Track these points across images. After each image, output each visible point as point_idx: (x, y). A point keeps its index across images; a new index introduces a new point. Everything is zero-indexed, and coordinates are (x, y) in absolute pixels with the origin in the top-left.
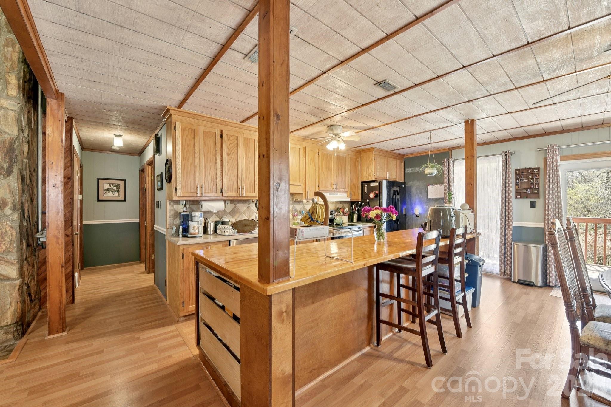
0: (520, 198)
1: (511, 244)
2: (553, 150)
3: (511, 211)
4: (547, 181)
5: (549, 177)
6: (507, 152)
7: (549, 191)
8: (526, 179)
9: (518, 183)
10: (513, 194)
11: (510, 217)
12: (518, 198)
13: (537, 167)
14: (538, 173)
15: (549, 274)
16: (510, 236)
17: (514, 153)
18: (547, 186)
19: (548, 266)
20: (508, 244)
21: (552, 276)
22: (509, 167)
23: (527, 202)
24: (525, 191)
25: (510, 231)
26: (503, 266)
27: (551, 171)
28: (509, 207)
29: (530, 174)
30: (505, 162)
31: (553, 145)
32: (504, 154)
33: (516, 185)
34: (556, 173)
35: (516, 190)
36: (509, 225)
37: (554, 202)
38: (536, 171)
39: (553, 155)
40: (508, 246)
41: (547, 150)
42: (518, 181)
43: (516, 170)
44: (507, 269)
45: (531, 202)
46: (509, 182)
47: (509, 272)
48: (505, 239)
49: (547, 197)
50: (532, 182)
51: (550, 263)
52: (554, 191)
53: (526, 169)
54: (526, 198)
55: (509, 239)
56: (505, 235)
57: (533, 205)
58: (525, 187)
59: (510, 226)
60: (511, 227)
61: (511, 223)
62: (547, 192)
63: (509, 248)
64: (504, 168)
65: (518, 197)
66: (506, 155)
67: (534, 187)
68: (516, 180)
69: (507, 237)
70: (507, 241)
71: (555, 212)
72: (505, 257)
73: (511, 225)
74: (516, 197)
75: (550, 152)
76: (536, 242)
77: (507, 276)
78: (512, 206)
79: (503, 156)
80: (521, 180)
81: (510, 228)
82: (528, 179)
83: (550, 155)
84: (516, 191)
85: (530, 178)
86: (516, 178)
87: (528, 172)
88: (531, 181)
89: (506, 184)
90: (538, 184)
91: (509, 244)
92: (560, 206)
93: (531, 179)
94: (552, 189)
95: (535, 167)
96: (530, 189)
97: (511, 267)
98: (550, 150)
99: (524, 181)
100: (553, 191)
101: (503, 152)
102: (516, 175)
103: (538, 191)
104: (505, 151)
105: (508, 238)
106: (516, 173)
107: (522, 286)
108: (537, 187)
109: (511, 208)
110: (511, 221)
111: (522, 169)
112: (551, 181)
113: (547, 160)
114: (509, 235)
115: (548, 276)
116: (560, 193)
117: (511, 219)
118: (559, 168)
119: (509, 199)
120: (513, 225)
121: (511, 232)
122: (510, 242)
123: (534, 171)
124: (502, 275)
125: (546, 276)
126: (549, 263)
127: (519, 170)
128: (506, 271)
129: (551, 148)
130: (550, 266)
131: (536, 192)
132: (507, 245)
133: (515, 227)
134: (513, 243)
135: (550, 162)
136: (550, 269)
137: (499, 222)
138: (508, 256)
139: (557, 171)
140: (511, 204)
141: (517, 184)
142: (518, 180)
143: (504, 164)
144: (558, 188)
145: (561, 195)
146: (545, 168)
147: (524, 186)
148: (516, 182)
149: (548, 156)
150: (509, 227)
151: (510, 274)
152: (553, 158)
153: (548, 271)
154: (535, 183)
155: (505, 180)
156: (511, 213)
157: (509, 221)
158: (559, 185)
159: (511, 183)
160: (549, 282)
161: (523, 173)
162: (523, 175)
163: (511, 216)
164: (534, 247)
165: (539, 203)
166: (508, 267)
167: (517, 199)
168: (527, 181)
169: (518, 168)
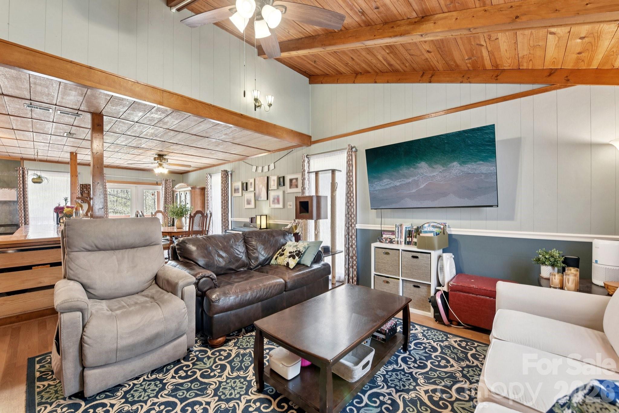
0: (83, 203)
8: (87, 191)
17: (80, 174)
42: (81, 192)
43: (80, 185)
74: (81, 202)
99: (86, 192)
102: (81, 188)
118: (107, 187)
141: (81, 194)
159: (78, 192)
161: (84, 187)
168: (87, 192)
169: (81, 183)
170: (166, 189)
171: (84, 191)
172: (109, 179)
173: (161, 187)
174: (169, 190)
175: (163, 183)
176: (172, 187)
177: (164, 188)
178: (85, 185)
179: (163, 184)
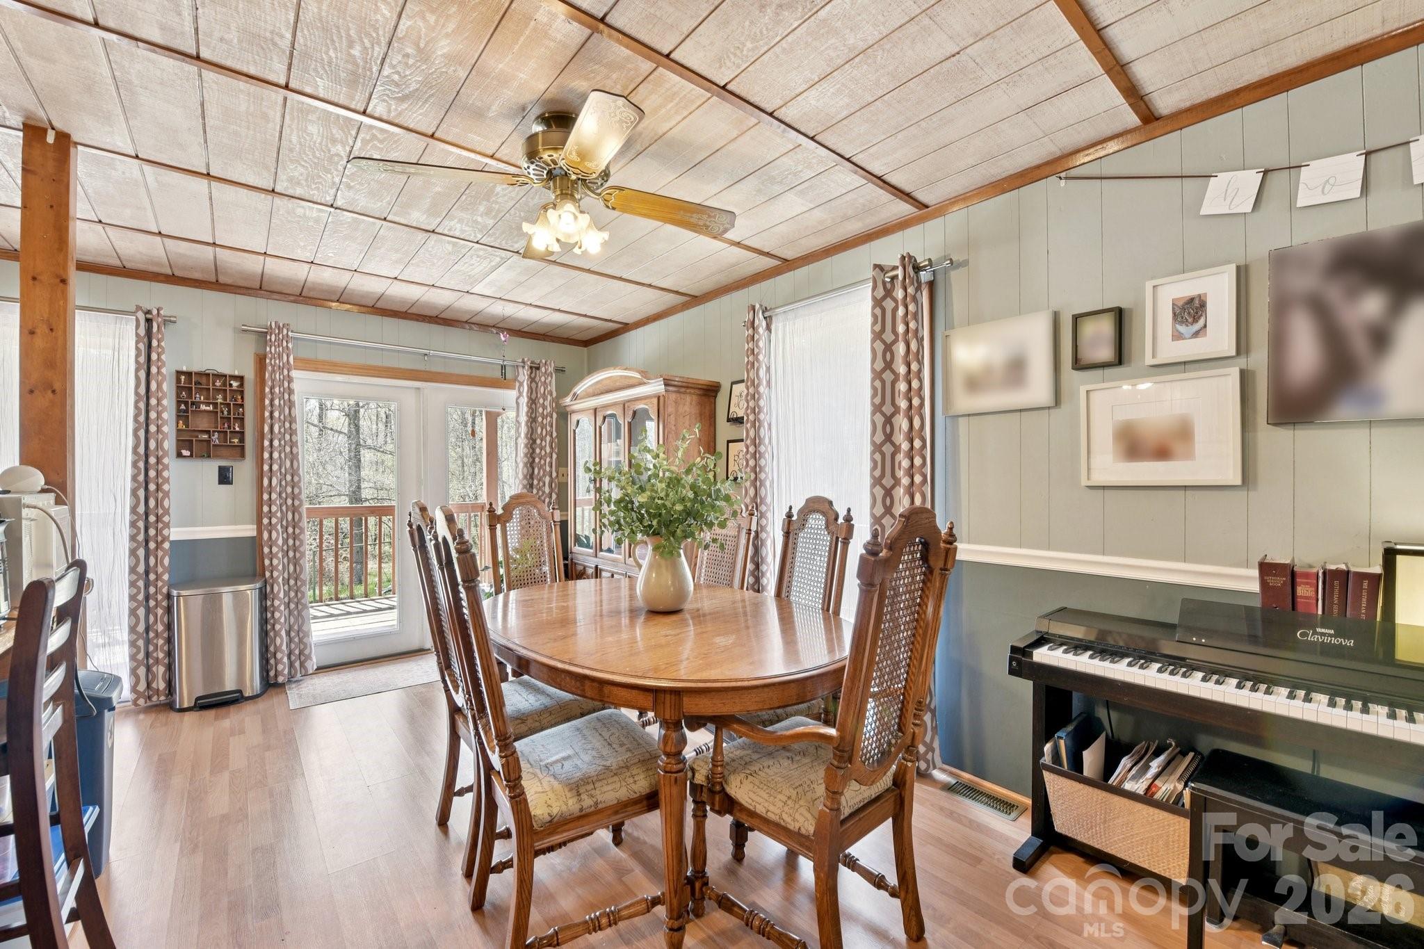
0: (191, 456)
1: (169, 596)
2: (281, 336)
3: (167, 494)
4: (267, 414)
5: (272, 404)
6: (155, 312)
7: (271, 441)
8: (208, 404)
9: (186, 411)
10: (169, 444)
11: (163, 515)
12: (185, 456)
13: (236, 373)
14: (242, 393)
15: (275, 654)
16: (163, 574)
17: (175, 322)
18: (266, 429)
19: (272, 634)
20: (156, 600)
21: (282, 658)
22: (159, 359)
23: (210, 468)
24: (205, 436)
25: (163, 558)
26: (142, 671)
27: (277, 390)
28: (157, 485)
29: (218, 391)
30: (146, 340)
31: (281, 326)
32: (141, 316)
33: (179, 417)
34: (286, 396)
35: (179, 431)
36: (160, 539)
37: (283, 470)
38: (235, 384)
39: (281, 349)
40: (156, 606)
41: (267, 333)
42: (183, 407)
43: (179, 373)
44: (155, 676)
45: (220, 468)
46: (158, 404)
47: (162, 685)
48: (147, 587)
49: (266, 455)
50: (226, 413)
51: (278, 627)
52: (283, 442)
53: (209, 374)
54: (209, 456)
55: (160, 584)
56: (147, 573)
57: (225, 477)
58: (206, 425)
59: (162, 542)
60: (166, 545)
61: (165, 532)
62: (266, 443)
63: (160, 612)
64: (142, 359)
65: (186, 453)
66: (149, 321)
67: (229, 427)
68: (179, 403)
69: (152, 577)
70: (152, 590)
71: (284, 495)
72: (148, 642)
73: (165, 539)
74: (179, 455)
75: (273, 339)
76: (234, 578)
77: (155, 699)
78: (167, 480)
79: (137, 320)
80: (193, 403)
81: (163, 549)
82: (215, 405)
83: (273, 348)
84: (178, 436)
85: (219, 401)
86: (178, 396)
87: (214, 385)
88: (222, 412)
89: (147, 412)
90: (241, 420)
91: (160, 597)
92: (296, 479)
93: (221, 403)
94: (280, 436)
95: (232, 373)
96: (218, 432)
97: (170, 668)
98: (273, 336)
99: (203, 407)
100: (280, 441)
101: (139, 308)
102: (179, 389)
103: (242, 440)
104: (147, 306)
105: (157, 580)
106: (178, 380)
107: (211, 714)
108: (237, 429)
109: (166, 487)
110: (167, 525)
111: (195, 373)
112: (276, 414)
113: (268, 361)
114: (160, 570)
115: (272, 661)
116: (297, 447)
117: (166, 519)
118: (295, 386)
119: (158, 458)
120: (172, 538)
121: (166, 561)
122: (165, 590)
123: (231, 385)
124: (141, 702)
125: (267, 661)
126: (274, 625)
127: (189, 374)
128: (154, 685)
129: (277, 331)
130: (277, 634)
131: (236, 441)
132: (152, 603)
133: (176, 544)
134: (175, 593)
135: (273, 367)
136: (278, 641)
137: (126, 532)
138: (157, 635)
139: (291, 392)
140: (165, 474)
141: (182, 415)
142: (186, 403)
143: (141, 346)
144: (291, 436)
145: (298, 453)
146: (261, 381)
147: (203, 423)
148: (179, 410)
149: (268, 349)
150: (159, 545)
151: (165, 689)
152: (280, 357)
153: (272, 649)
154: (232, 416)
155: (146, 397)
156: (166, 503)
157: (160, 525)
158: (294, 426)
159: (165, 409)
160: (276, 676)
161: (200, 384)
162: (200, 390)
163: (167, 512)
164: (230, 594)
165: (244, 471)
166: (161, 670)
167: (181, 462)
168: (211, 408)
169: (185, 369)
170: (532, 402)
171: (196, 404)
172: (305, 353)
173: (513, 394)
174: (544, 407)
175: (524, 375)
176: (554, 394)
177: (524, 400)
178: (199, 374)
179: (521, 384)
